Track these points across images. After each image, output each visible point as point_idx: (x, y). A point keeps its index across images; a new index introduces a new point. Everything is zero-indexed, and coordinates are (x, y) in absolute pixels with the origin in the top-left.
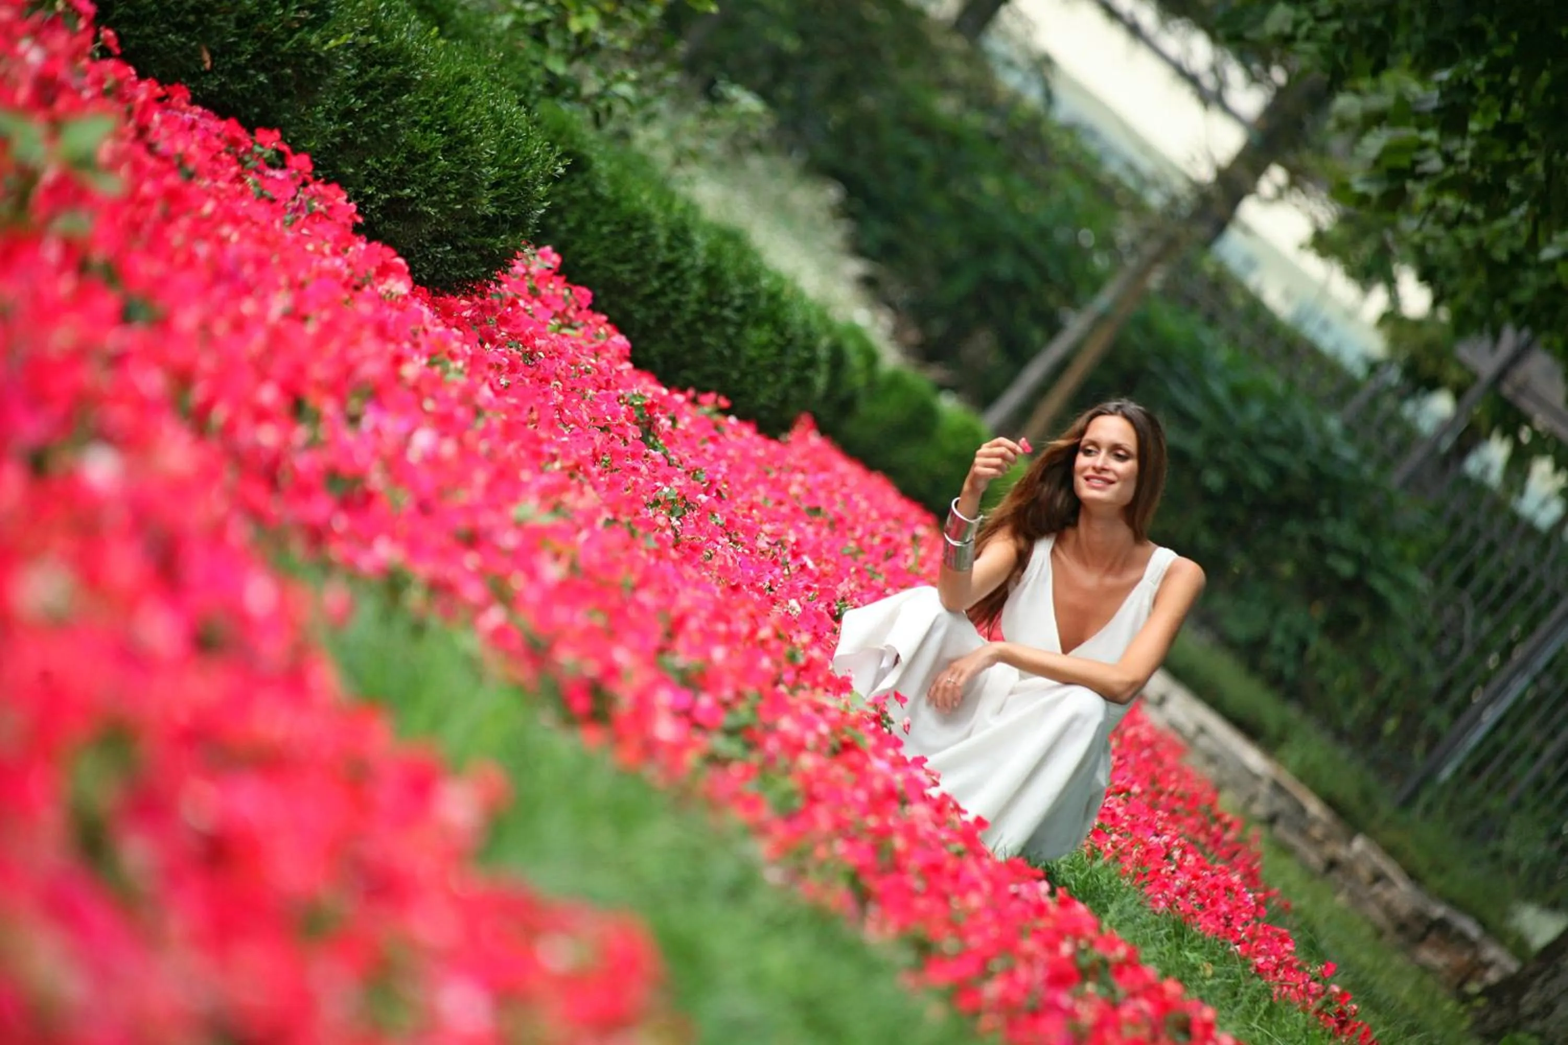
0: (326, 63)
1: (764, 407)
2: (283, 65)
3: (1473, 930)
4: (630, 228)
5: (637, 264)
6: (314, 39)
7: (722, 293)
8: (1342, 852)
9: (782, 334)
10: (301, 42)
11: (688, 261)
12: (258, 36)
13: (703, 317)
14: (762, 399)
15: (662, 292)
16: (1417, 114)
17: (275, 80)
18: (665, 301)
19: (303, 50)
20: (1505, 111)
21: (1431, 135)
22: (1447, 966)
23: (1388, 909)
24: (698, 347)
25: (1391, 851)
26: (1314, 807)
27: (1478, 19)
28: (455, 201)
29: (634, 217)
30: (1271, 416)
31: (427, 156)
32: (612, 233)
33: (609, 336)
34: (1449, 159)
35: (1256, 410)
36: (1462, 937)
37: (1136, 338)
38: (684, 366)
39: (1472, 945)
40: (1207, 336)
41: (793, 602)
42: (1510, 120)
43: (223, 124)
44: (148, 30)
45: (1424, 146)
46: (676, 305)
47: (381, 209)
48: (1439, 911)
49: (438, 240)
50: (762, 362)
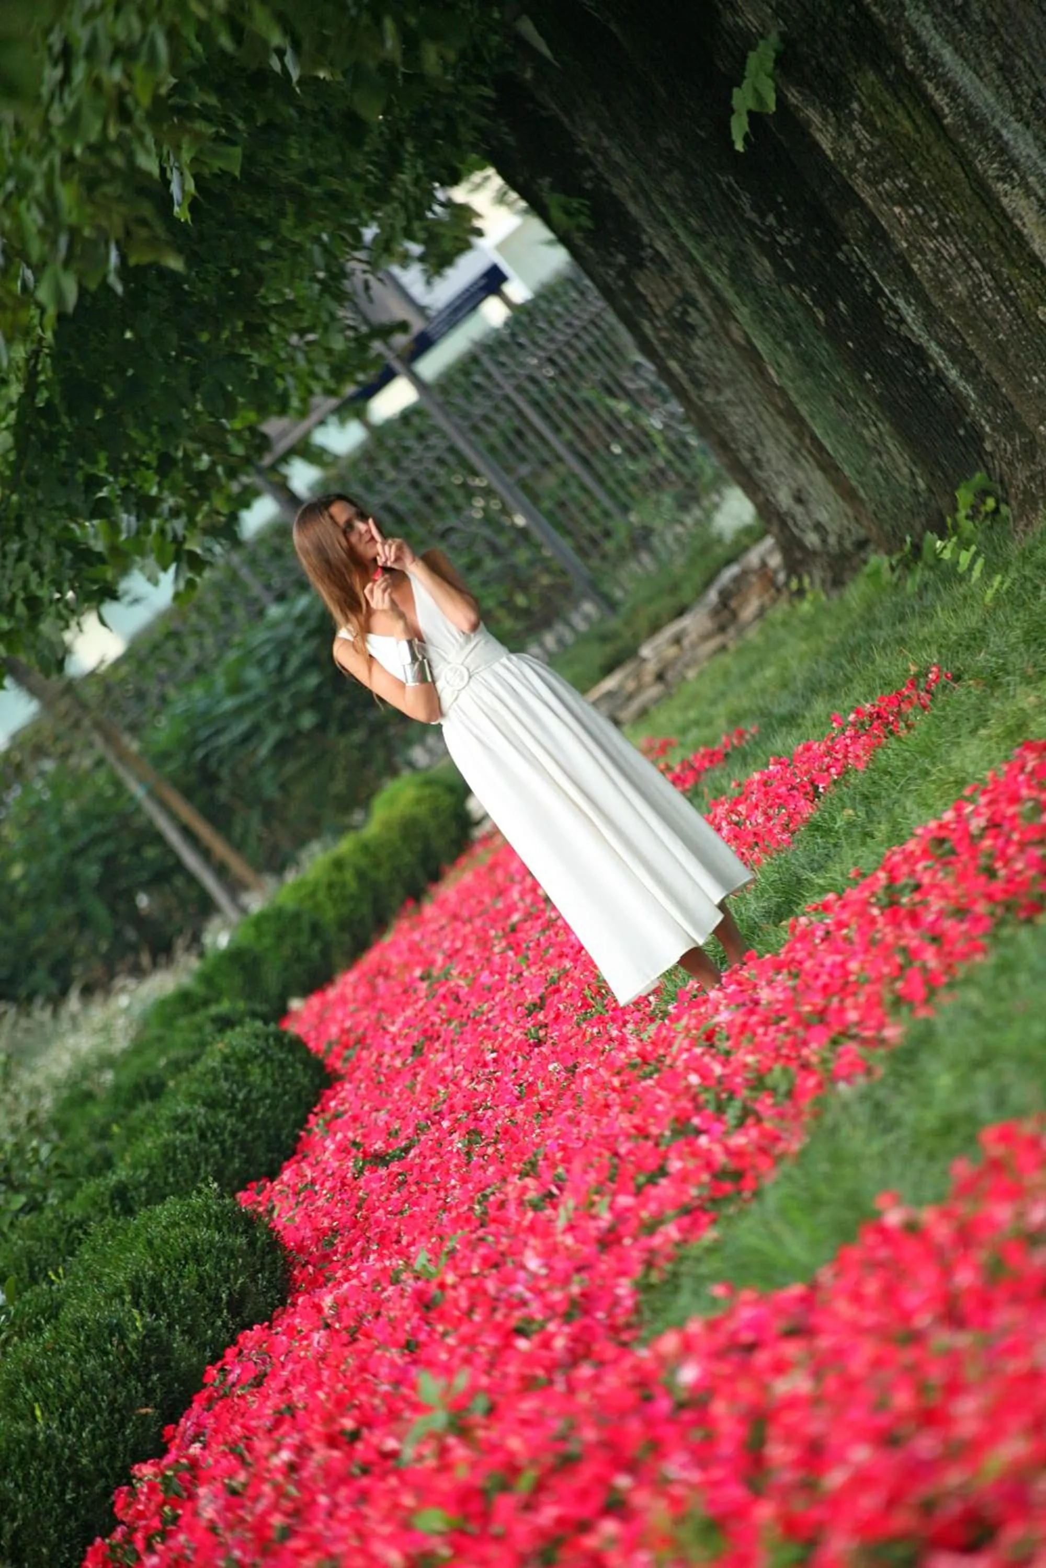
0: (151, 1331)
1: (312, 1081)
2: (148, 1362)
3: (734, 570)
4: (173, 1160)
5: (201, 1159)
6: (133, 1336)
7: (225, 1097)
8: (651, 668)
9: (256, 1057)
10: (135, 1346)
11: (201, 1120)
12: (126, 1375)
13: (242, 1115)
14: (305, 1081)
15: (222, 1143)
16: (138, 533)
17: (158, 1368)
18: (229, 1142)
19: (140, 1346)
20: (148, 466)
21: (155, 523)
22: (760, 596)
23: (705, 637)
24: (265, 1124)
25: (655, 628)
26: (610, 683)
27: (79, 477)
28: (236, 1262)
29: (165, 1155)
30: (261, 663)
31: (201, 1278)
32: (174, 1175)
33: (282, 1183)
34: (175, 513)
35: (252, 674)
36: (736, 580)
37: (171, 767)
38: (278, 1136)
39: (745, 573)
40: (180, 707)
41: (551, 1067)
42: (155, 464)
43: (195, 1405)
44: (121, 1447)
45: (162, 532)
46: (234, 1134)
47: (233, 1317)
48: (713, 596)
49: (254, 1280)
50: (277, 1076)
